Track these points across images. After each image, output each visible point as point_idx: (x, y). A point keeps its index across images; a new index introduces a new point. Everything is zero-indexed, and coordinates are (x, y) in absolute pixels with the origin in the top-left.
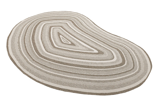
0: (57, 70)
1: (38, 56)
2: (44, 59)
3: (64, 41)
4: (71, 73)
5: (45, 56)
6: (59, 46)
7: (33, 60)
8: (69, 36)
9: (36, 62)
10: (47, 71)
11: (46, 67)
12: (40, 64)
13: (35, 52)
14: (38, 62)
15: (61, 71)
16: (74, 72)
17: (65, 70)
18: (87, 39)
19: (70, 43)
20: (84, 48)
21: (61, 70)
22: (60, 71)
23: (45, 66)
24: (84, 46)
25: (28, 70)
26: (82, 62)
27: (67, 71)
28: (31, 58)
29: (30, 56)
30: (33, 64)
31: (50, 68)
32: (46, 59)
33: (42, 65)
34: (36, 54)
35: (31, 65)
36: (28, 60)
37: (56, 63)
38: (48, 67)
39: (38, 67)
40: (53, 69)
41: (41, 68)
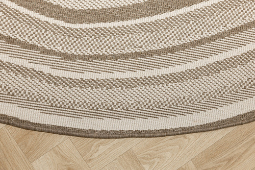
0: (200, 42)
1: (61, 23)
7: (66, 57)
9: (88, 58)
10: (171, 70)
11: (151, 53)
12: (116, 57)
13: (32, 13)
14: (96, 57)
15: (221, 36)
17: (230, 26)
21: (214, 32)
22: (213, 38)
23: (143, 55)
25: (95, 112)
27: (239, 23)
28: (44, 51)
29: (33, 47)
30: (87, 76)
31: (172, 50)
32: (114, 19)
33: (126, 56)
34: (43, 18)
35: (82, 83)
36: (46, 70)
37: (169, 14)
38: (159, 52)
39: (117, 75)
40: (184, 46)
41: (139, 74)
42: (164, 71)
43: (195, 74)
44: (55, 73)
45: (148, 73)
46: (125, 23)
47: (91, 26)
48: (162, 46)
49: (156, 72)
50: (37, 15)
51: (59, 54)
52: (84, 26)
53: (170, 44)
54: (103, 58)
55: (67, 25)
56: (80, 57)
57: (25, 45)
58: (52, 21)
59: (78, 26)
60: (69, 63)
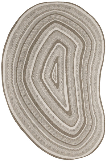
0: (26, 105)
1: (22, 78)
2: (24, 86)
3: (53, 75)
4: (33, 115)
5: (27, 82)
6: (45, 79)
7: (17, 81)
8: (63, 71)
9: (17, 85)
11: (22, 96)
12: (19, 90)
13: (23, 72)
14: (18, 86)
15: (29, 109)
16: (36, 116)
17: (31, 110)
18: (73, 89)
19: (56, 82)
20: (62, 98)
21: (29, 107)
22: (28, 107)
24: (64, 95)
26: (48, 112)
27: (32, 112)
28: (16, 77)
29: (17, 74)
30: (14, 86)
31: (23, 100)
32: (26, 88)
33: (20, 92)
34: (22, 75)
35: (12, 85)
36: (13, 78)
37: (30, 98)
38: (22, 98)
39: (16, 91)
40: (25, 102)
41: (17, 95)
42: (19, 100)
43: (20, 106)
44: (13, 80)
45: (18, 97)
46: (26, 90)
47: (24, 84)
48: (24, 98)
49: (18, 98)
50: (23, 74)
51: (17, 79)
52: (23, 83)
53: (24, 100)
54: (18, 88)
55: (22, 79)
56: (17, 83)
57: (17, 73)
58: (22, 76)
59: (23, 81)
60: (16, 82)
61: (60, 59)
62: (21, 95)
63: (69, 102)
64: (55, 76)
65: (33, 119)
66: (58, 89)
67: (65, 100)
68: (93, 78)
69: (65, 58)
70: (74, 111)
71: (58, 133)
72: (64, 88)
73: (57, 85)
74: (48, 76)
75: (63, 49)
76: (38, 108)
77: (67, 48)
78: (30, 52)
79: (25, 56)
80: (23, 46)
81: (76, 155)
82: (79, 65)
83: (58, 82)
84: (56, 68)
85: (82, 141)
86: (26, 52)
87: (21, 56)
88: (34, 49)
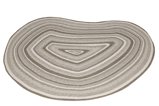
0: (106, 78)
2: (86, 79)
3: (76, 53)
4: (116, 72)
5: (82, 76)
6: (79, 60)
7: (80, 86)
8: (72, 46)
9: (85, 85)
10: (102, 84)
11: (97, 82)
12: (90, 84)
14: (86, 84)
15: (110, 76)
16: (117, 70)
17: (111, 74)
18: (89, 39)
19: (83, 52)
20: (98, 48)
21: (108, 75)
24: (95, 47)
26: (111, 59)
27: (112, 73)
28: (76, 86)
29: (73, 85)
30: (85, 88)
32: (88, 77)
33: (92, 83)
34: (74, 80)
35: (85, 90)
36: (77, 89)
37: (98, 74)
38: (98, 81)
39: (91, 87)
40: (103, 79)
42: (100, 84)
43: (107, 84)
44: (79, 89)
45: (97, 85)
46: (90, 77)
47: (84, 79)
48: (98, 80)
50: (73, 79)
51: (79, 85)
52: (82, 80)
53: (100, 79)
54: (88, 84)
55: (79, 80)
56: (83, 85)
57: (72, 85)
58: (76, 80)
59: (81, 80)
60: (81, 87)
61: (61, 47)
62: (95, 82)
63: (101, 43)
64: (77, 52)
65: (119, 73)
66: (89, 51)
67: (99, 46)
68: (80, 26)
69: (61, 44)
70: (110, 40)
71: (131, 52)
72: (88, 46)
73: (86, 51)
74: (77, 58)
75: (52, 45)
76: (109, 68)
77: (52, 42)
78: (51, 72)
79: (55, 76)
80: (44, 78)
81: (149, 41)
82: (68, 35)
83: (83, 50)
84: (69, 51)
85: (135, 36)
86: (50, 75)
87: (53, 80)
88: (49, 68)
